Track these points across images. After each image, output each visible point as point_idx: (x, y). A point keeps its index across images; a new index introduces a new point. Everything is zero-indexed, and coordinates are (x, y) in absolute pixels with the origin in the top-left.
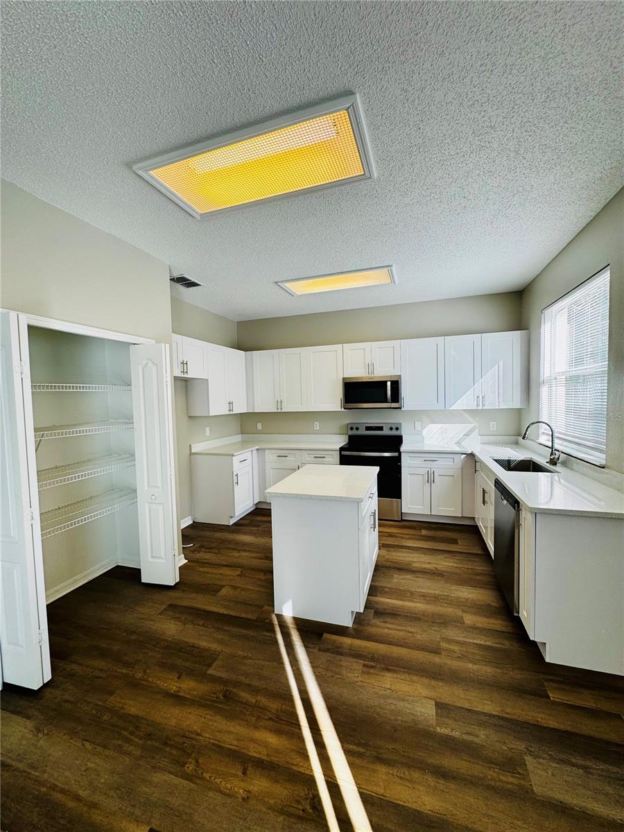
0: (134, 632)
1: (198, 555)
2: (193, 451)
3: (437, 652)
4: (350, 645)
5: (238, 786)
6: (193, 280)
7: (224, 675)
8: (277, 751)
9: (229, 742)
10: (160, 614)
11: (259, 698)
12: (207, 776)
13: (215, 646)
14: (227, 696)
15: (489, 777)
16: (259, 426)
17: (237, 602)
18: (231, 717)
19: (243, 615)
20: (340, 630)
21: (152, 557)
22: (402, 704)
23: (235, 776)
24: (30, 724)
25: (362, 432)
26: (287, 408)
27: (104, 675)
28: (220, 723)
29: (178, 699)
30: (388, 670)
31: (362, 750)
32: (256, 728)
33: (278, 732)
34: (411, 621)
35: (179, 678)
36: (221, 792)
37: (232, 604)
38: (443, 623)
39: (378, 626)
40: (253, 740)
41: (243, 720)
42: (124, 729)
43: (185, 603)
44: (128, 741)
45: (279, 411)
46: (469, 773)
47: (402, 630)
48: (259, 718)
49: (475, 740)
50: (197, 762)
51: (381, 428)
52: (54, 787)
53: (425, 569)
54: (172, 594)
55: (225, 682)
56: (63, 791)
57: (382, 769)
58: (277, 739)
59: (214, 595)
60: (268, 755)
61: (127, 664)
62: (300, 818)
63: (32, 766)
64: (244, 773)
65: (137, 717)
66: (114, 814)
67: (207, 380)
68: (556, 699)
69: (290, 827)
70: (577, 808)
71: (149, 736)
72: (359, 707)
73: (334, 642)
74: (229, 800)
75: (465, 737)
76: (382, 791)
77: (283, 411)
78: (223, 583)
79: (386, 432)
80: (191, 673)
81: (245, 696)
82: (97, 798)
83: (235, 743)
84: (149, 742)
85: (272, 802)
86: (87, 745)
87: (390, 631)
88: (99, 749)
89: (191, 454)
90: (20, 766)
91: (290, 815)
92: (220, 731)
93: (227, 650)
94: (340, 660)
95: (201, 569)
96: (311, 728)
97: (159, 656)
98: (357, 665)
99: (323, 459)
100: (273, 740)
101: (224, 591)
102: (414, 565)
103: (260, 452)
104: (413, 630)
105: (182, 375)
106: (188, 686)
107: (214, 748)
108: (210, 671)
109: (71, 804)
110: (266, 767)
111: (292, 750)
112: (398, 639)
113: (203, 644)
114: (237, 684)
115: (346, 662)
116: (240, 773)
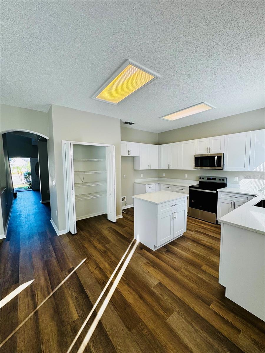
0: (98, 230)
1: (127, 216)
2: (135, 182)
3: (177, 270)
4: (149, 255)
5: (92, 270)
6: (131, 122)
7: (108, 247)
8: (106, 268)
9: (98, 261)
10: (107, 228)
11: (112, 256)
12: (89, 264)
13: (112, 240)
14: (105, 252)
15: (155, 308)
16: (164, 175)
17: (126, 232)
18: (103, 256)
19: (125, 236)
20: (149, 250)
21: (110, 212)
22: (148, 276)
23: (93, 268)
24: (69, 240)
25: (205, 180)
26: (172, 168)
27: (86, 237)
28: (99, 256)
29: (95, 247)
30: (153, 267)
31: (125, 280)
32: (106, 261)
33: (109, 265)
34: (178, 258)
35: (99, 244)
36: (89, 269)
37: (125, 232)
38: (191, 264)
39: (164, 255)
40: (103, 263)
41: (104, 258)
42: (82, 248)
43: (114, 228)
44: (81, 251)
45: (169, 169)
46: (150, 303)
47: (171, 259)
48: (108, 260)
49: (162, 298)
50: (89, 261)
51: (214, 179)
52: (65, 252)
53: (206, 244)
54: (113, 224)
55: (108, 249)
56: (66, 254)
57: (126, 286)
58: (108, 266)
59: (122, 228)
60: (103, 268)
61: (92, 236)
62: (99, 283)
63: (65, 247)
64: (96, 268)
65: (85, 247)
66: (70, 261)
67: (139, 157)
68: (212, 308)
69: (95, 283)
70: (177, 334)
71: (85, 252)
72: (134, 270)
73: (144, 252)
74: (89, 271)
75: (159, 295)
76: (121, 290)
77: (170, 169)
78: (127, 226)
79: (217, 181)
80: (102, 244)
81: (109, 254)
82: (69, 257)
83: (99, 262)
84: (84, 253)
85: (96, 276)
86: (74, 248)
87: (166, 257)
88: (75, 250)
89: (134, 183)
90: (63, 246)
91: (97, 281)
92: (98, 258)
93: (114, 242)
94: (141, 258)
95: (125, 220)
96: (118, 269)
97: (99, 237)
98: (145, 261)
99: (182, 190)
100: (107, 266)
101: (126, 228)
102: (202, 241)
103: (160, 185)
104: (175, 261)
105: (128, 156)
106: (99, 246)
107: (94, 261)
108: (106, 245)
109: (65, 256)
110: (101, 270)
111: (109, 270)
112: (166, 261)
113: (110, 239)
114: (110, 251)
115: (142, 259)
116: (95, 268)
